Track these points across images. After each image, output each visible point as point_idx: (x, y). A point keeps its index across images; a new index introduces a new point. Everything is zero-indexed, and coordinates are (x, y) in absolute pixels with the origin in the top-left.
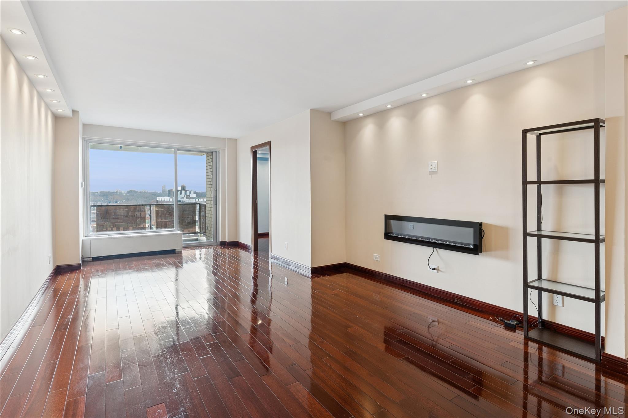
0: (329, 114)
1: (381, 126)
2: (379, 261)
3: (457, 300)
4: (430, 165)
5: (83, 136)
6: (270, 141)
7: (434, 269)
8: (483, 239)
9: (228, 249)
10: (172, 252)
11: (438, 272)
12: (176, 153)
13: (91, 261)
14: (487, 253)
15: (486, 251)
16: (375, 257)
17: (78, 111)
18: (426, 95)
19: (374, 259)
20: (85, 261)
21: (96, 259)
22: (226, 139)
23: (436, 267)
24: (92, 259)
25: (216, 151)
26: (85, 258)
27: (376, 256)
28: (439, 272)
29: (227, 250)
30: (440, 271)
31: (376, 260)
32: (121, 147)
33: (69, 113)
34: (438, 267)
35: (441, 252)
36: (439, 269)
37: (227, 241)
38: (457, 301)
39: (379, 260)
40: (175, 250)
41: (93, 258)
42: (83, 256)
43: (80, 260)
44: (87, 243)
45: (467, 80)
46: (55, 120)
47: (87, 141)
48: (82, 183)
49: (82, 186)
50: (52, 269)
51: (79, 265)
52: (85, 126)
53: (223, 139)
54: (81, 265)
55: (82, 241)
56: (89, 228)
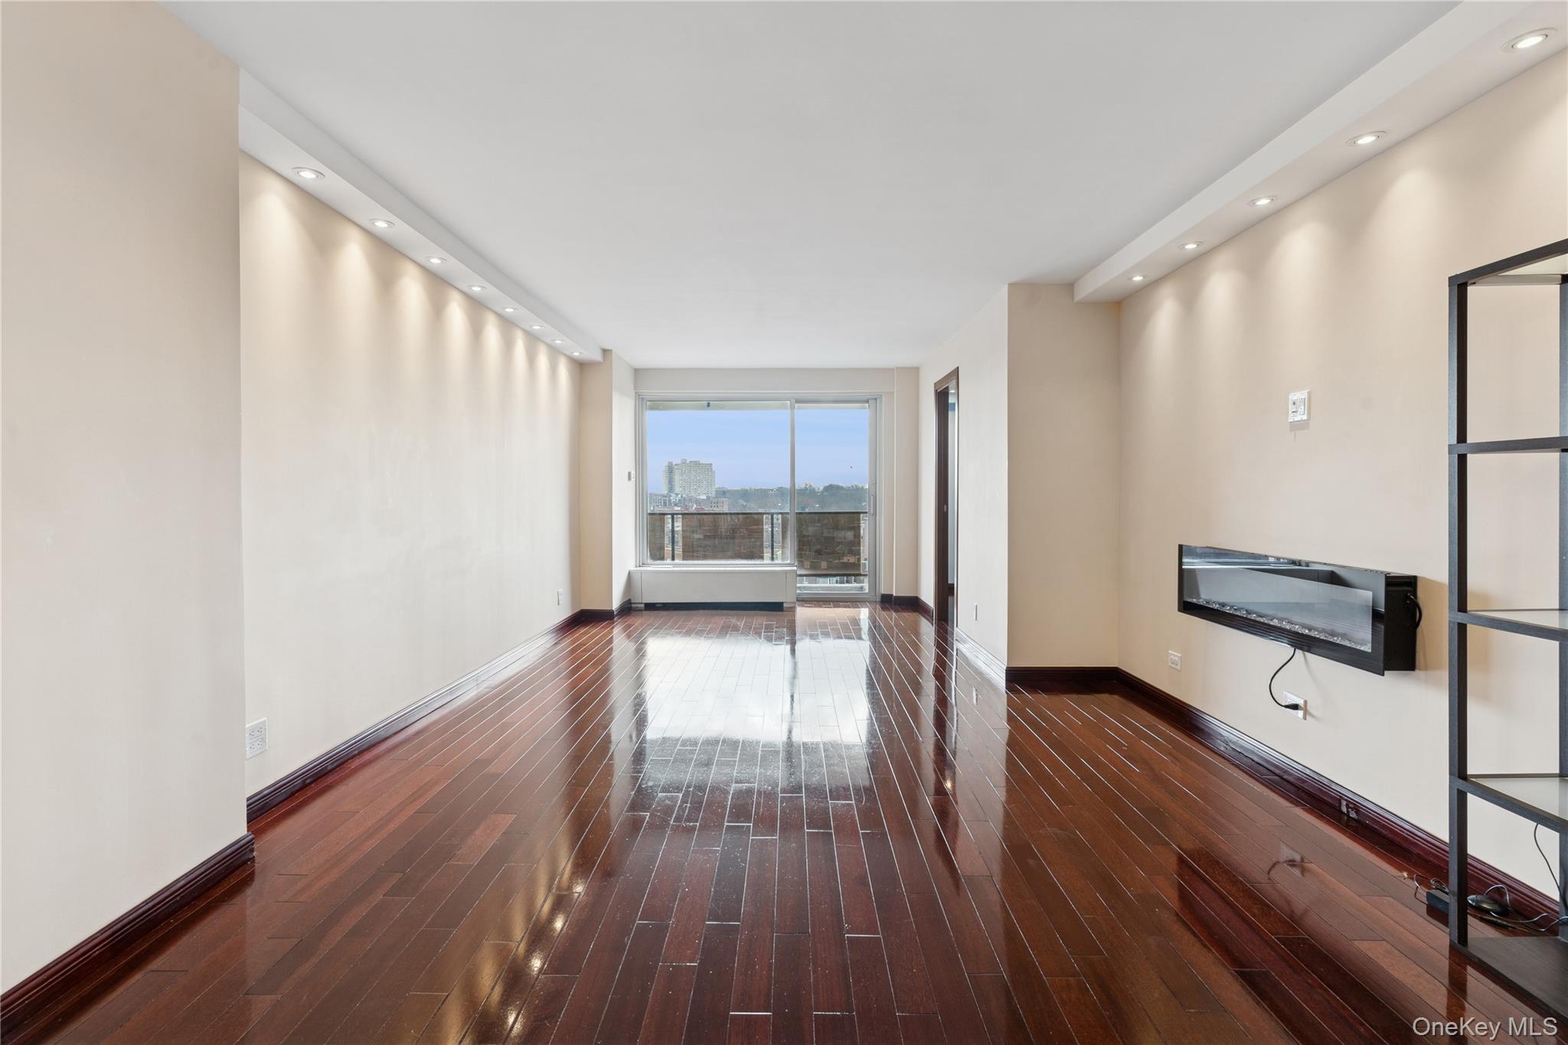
0: (1070, 287)
1: (1190, 302)
2: (1180, 671)
3: (1347, 806)
4: (1291, 403)
5: (635, 389)
6: (958, 368)
7: (1295, 707)
8: (1418, 629)
9: (896, 611)
10: (776, 607)
11: (1305, 718)
12: (792, 408)
13: (641, 610)
14: (1429, 672)
15: (1426, 669)
16: (1172, 659)
17: (611, 350)
18: (1268, 201)
19: (1170, 664)
20: (628, 609)
21: (651, 607)
22: (893, 369)
23: (1301, 702)
24: (643, 606)
25: (875, 397)
26: (634, 603)
27: (1172, 657)
28: (1308, 717)
29: (894, 614)
30: (1313, 716)
31: (1174, 666)
32: (709, 405)
33: (597, 357)
34: (1306, 702)
35: (1318, 662)
36: (1308, 708)
37: (894, 595)
38: (1348, 811)
39: (1179, 669)
40: (782, 603)
41: (646, 604)
42: (630, 600)
43: (616, 604)
44: (636, 578)
45: (1357, 137)
46: (581, 368)
47: (642, 399)
48: (629, 474)
49: (629, 479)
50: (564, 613)
51: (612, 612)
52: (638, 373)
53: (889, 369)
54: (615, 613)
55: (629, 573)
56: (646, 552)
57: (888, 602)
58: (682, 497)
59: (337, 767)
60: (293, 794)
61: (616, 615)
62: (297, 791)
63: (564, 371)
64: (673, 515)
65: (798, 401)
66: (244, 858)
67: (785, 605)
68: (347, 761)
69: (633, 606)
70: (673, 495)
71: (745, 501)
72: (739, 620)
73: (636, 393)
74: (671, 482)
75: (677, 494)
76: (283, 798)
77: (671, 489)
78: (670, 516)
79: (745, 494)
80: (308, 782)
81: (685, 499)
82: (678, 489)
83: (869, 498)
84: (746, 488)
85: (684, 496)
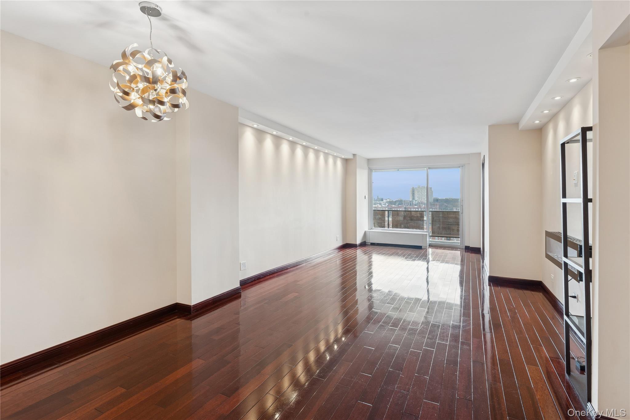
0: (517, 124)
2: (554, 283)
5: (368, 166)
7: (575, 297)
9: (472, 253)
10: (420, 248)
11: (577, 301)
12: (427, 171)
17: (356, 154)
20: (363, 244)
21: (373, 244)
24: (370, 244)
25: (462, 165)
27: (552, 277)
29: (471, 255)
30: (579, 301)
31: (552, 281)
32: (398, 170)
33: (351, 157)
34: (578, 295)
36: (578, 297)
37: (471, 247)
41: (371, 243)
42: (365, 241)
43: (358, 242)
44: (368, 233)
45: (569, 80)
46: (346, 161)
47: (371, 169)
48: (365, 196)
49: (365, 198)
50: (340, 244)
51: (356, 245)
52: (369, 160)
53: (468, 154)
54: (358, 245)
55: (365, 231)
56: (372, 225)
57: (468, 249)
58: (418, 202)
59: (263, 277)
60: (252, 281)
61: (358, 246)
62: (253, 281)
63: (339, 163)
64: (388, 211)
65: (429, 168)
66: (239, 292)
67: (423, 247)
68: (266, 276)
69: (366, 243)
70: (414, 201)
71: (447, 204)
72: (400, 251)
73: (368, 167)
74: (413, 194)
75: (416, 201)
76: (249, 282)
77: (413, 199)
78: (387, 211)
79: (447, 201)
80: (256, 279)
81: (419, 203)
82: (416, 198)
83: (460, 206)
84: (447, 198)
85: (419, 201)
